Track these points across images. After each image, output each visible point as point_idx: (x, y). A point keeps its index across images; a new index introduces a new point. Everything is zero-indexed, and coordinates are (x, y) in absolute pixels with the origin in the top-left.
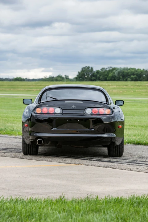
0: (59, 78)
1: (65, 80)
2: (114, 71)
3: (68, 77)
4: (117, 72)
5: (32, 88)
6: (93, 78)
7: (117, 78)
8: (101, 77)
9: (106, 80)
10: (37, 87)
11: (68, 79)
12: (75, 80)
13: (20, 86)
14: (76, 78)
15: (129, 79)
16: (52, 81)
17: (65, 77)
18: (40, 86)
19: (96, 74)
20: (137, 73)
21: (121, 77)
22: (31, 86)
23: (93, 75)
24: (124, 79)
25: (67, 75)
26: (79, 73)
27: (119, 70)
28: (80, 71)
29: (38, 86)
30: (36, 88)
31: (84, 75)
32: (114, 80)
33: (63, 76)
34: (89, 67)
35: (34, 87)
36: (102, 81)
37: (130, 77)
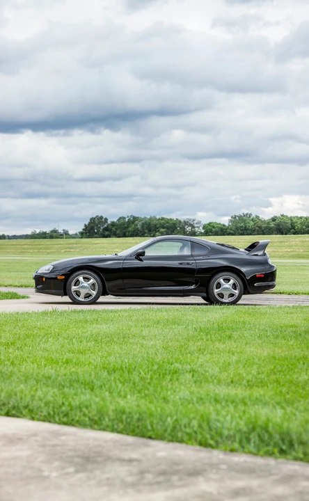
0: (55, 234)
1: (65, 236)
2: (136, 222)
3: (67, 231)
4: (140, 223)
5: (27, 249)
6: (107, 233)
7: (141, 232)
8: (118, 232)
9: (124, 236)
10: (34, 247)
11: (68, 234)
12: (80, 236)
13: (8, 246)
14: (82, 233)
15: (157, 234)
16: (45, 238)
17: (62, 232)
18: (40, 245)
19: (110, 227)
20: (167, 224)
21: (146, 231)
22: (25, 246)
23: (106, 229)
24: (150, 234)
25: (66, 229)
26: (85, 225)
27: (143, 222)
28: (87, 223)
29: (35, 245)
30: (33, 249)
31: (92, 228)
32: (137, 235)
33: (61, 231)
34: (101, 217)
35: (30, 247)
36: (119, 237)
37: (159, 231)
